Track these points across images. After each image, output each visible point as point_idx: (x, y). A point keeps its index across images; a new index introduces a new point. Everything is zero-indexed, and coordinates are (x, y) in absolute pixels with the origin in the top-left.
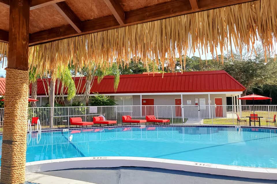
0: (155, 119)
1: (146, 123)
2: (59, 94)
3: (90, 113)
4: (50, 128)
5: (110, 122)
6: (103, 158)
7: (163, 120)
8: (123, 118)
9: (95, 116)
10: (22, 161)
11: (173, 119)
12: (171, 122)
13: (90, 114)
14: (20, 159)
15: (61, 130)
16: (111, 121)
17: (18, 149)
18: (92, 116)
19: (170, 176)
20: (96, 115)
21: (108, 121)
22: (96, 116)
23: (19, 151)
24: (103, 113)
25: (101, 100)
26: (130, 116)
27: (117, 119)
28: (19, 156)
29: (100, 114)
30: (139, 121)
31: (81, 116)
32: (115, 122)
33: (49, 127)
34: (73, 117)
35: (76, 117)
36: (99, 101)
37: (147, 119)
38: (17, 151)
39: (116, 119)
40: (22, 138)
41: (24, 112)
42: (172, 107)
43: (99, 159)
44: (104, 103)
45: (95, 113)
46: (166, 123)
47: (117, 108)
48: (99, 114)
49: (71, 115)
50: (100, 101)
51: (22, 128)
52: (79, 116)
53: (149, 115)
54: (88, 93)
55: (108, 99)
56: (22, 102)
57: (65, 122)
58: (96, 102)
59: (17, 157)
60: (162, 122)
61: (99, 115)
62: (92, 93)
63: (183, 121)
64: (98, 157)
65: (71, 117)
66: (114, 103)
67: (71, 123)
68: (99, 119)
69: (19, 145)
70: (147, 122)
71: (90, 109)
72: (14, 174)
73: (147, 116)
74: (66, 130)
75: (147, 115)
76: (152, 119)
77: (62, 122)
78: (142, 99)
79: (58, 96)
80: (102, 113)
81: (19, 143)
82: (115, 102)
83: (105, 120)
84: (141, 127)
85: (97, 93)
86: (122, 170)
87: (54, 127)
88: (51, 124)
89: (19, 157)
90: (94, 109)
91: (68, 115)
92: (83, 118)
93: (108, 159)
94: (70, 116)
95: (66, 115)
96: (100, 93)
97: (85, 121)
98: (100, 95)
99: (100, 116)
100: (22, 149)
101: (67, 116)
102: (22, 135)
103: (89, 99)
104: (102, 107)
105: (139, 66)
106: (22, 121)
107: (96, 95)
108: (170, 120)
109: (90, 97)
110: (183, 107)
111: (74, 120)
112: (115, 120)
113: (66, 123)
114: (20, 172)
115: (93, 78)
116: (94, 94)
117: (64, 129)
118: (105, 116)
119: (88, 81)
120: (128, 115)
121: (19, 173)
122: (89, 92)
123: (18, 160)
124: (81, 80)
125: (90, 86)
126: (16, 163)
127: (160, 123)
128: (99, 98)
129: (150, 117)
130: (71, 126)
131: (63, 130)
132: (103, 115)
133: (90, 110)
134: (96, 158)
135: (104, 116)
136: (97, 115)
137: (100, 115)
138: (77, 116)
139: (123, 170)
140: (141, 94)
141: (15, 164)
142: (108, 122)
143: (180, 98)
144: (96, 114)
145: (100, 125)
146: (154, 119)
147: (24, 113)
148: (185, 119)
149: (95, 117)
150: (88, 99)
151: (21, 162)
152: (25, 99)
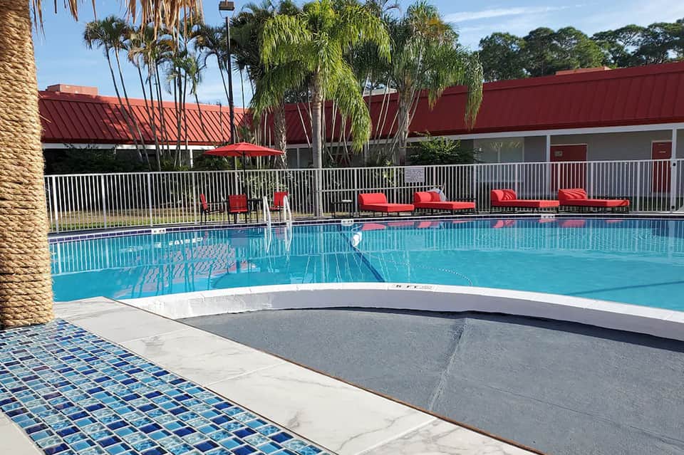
0: (586, 198)
1: (557, 209)
2: (336, 140)
3: (407, 184)
4: (315, 217)
5: (457, 204)
6: (421, 287)
7: (608, 201)
8: (495, 195)
9: (418, 191)
10: (32, 258)
11: (641, 198)
12: (632, 206)
13: (408, 186)
14: (26, 253)
15: (337, 222)
16: (460, 202)
17: (11, 223)
18: (411, 191)
19: (604, 345)
20: (421, 188)
21: (452, 203)
22: (421, 191)
23: (19, 228)
24: (440, 184)
25: (437, 152)
26: (514, 190)
27: (477, 199)
28: (22, 245)
29: (432, 184)
30: (539, 203)
31: (386, 190)
32: (473, 205)
33: (313, 214)
34: (365, 192)
35: (372, 192)
36: (431, 153)
37: (562, 198)
38: (10, 228)
39: (475, 197)
40: (24, 190)
41: (20, 108)
42: (639, 164)
43: (412, 288)
44: (444, 159)
45: (418, 183)
46: (616, 209)
47: (477, 171)
48: (429, 185)
49: (362, 187)
50: (434, 153)
51: (18, 157)
52: (379, 191)
53: (569, 188)
54: (403, 133)
55: (454, 147)
56: (9, 73)
57: (347, 203)
58: (422, 156)
59: (14, 245)
60: (604, 205)
61: (429, 188)
62: (415, 136)
63: (673, 203)
64: (409, 284)
65: (362, 191)
66: (472, 157)
67: (363, 207)
68: (429, 197)
69: (15, 211)
70: (561, 205)
71: (406, 172)
72: (9, 294)
73: (563, 190)
74: (347, 222)
75: (561, 188)
76: (576, 198)
77: (340, 204)
78: (551, 147)
79: (336, 144)
80: (437, 184)
81: (12, 203)
82: (475, 156)
83: (443, 199)
84: (542, 217)
85: (425, 133)
86: (469, 319)
87: (323, 215)
88: (316, 208)
89: (20, 248)
90: (416, 173)
91: (354, 188)
92: (389, 195)
93: (434, 291)
94: (360, 189)
95: (350, 188)
96: (433, 134)
97: (395, 201)
98: (434, 138)
99: (431, 191)
100: (30, 223)
101: (352, 190)
102: (22, 179)
103: (407, 148)
104: (437, 168)
105: (548, 58)
106: (16, 136)
107: (425, 140)
108: (631, 203)
109: (408, 144)
110: (674, 165)
111: (369, 199)
112: (472, 201)
113: (351, 208)
114: (28, 289)
115: (417, 94)
116: (419, 136)
117: (342, 220)
118: (444, 192)
119: (402, 104)
120: (506, 188)
121: (28, 294)
122: (405, 133)
123: (20, 256)
124: (386, 102)
125: (410, 117)
126: (12, 264)
127: (600, 209)
128: (430, 145)
129: (570, 193)
130: (362, 214)
131: (340, 222)
132: (440, 188)
133: (405, 174)
134: (404, 286)
135: (442, 191)
136: (425, 188)
137: (432, 188)
138: (375, 191)
139: (470, 321)
140: (548, 133)
141: (8, 266)
142: (452, 205)
143: (670, 141)
144: (422, 185)
145: (432, 212)
146: (583, 197)
147: (21, 112)
148: (677, 199)
149: (419, 193)
150: (405, 150)
151: (28, 263)
152: (20, 66)
